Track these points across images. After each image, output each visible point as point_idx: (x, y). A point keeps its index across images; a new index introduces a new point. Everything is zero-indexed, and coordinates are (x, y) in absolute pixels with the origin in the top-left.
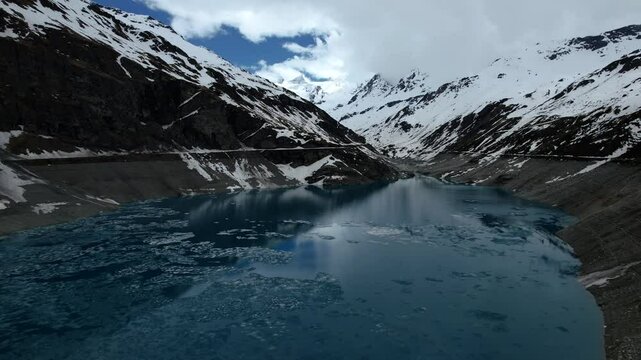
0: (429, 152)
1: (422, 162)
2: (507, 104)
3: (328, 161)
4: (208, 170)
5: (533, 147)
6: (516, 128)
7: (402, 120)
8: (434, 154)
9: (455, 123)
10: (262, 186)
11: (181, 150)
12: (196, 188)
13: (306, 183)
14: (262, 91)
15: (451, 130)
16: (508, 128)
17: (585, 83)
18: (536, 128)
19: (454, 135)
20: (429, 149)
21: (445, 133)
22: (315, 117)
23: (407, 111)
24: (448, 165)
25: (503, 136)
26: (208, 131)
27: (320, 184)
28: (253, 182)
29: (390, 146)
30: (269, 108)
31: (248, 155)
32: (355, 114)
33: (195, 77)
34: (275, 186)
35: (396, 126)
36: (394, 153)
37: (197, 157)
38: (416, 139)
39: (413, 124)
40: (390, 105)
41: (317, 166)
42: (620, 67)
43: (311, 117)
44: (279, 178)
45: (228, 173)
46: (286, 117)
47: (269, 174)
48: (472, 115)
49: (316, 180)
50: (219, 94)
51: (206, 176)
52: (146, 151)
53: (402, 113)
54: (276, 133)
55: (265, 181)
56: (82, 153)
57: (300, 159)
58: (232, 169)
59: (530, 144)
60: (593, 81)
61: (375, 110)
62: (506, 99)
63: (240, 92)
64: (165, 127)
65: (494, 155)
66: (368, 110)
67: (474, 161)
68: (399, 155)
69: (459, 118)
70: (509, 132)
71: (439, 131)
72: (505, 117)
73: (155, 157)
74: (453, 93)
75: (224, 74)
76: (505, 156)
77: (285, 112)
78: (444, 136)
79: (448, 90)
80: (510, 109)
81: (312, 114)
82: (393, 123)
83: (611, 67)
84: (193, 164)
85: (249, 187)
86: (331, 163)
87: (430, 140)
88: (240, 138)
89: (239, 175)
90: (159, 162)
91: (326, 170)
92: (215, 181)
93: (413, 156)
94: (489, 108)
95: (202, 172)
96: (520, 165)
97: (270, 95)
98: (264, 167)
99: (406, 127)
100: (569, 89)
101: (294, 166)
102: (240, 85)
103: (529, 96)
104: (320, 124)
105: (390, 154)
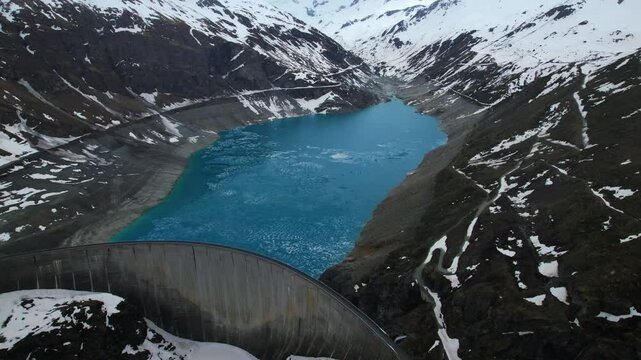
0: (412, 73)
1: (403, 83)
2: (474, 36)
3: (330, 96)
4: (255, 106)
5: (467, 87)
6: (470, 63)
7: (396, 36)
8: (414, 76)
9: (436, 46)
10: (288, 116)
11: (237, 94)
12: (251, 120)
13: (315, 112)
14: (278, 27)
15: (431, 53)
16: (466, 62)
17: (529, 25)
18: (479, 67)
19: (433, 58)
20: (412, 70)
21: (427, 55)
22: (320, 47)
23: (401, 26)
24: (416, 93)
25: (461, 69)
26: (251, 78)
27: (324, 112)
28: (282, 112)
29: (383, 63)
30: (284, 43)
31: (277, 93)
32: (356, 21)
33: (234, 31)
34: (296, 116)
35: (390, 41)
36: (384, 71)
37: (247, 97)
38: (404, 58)
39: (405, 42)
40: (389, 13)
41: (322, 99)
42: (557, 13)
43: (316, 46)
44: (298, 109)
45: (266, 107)
46: (298, 51)
47: (292, 107)
48: (448, 41)
49: (322, 110)
50: (252, 45)
51: (255, 111)
52: (218, 97)
53: (397, 28)
54: (294, 76)
55: (290, 112)
56: (186, 102)
57: (311, 95)
58: (268, 104)
59: (466, 83)
60: (534, 24)
61: (375, 18)
62: (475, 31)
63: (263, 33)
64: (224, 77)
65: (445, 89)
66: (369, 17)
67: (431, 93)
68: (389, 74)
69: (438, 43)
70: (465, 66)
71: (422, 53)
72: (470, 48)
73: (224, 100)
74: (442, 11)
75: (247, 16)
76: (450, 92)
77: (296, 45)
78: (425, 59)
79: (438, 7)
80: (475, 41)
81: (317, 44)
82: (389, 37)
83: (550, 13)
84: (246, 103)
85: (280, 117)
86: (331, 98)
87: (414, 61)
88: (271, 80)
89: (274, 108)
90: (228, 104)
91: (328, 103)
92: (261, 114)
93: (399, 76)
94: (462, 36)
95: (252, 109)
96: (453, 101)
97: (284, 30)
98: (288, 102)
99: (398, 43)
100: (517, 30)
101: (307, 100)
102: (261, 25)
103: (491, 30)
104: (324, 54)
105: (381, 72)
